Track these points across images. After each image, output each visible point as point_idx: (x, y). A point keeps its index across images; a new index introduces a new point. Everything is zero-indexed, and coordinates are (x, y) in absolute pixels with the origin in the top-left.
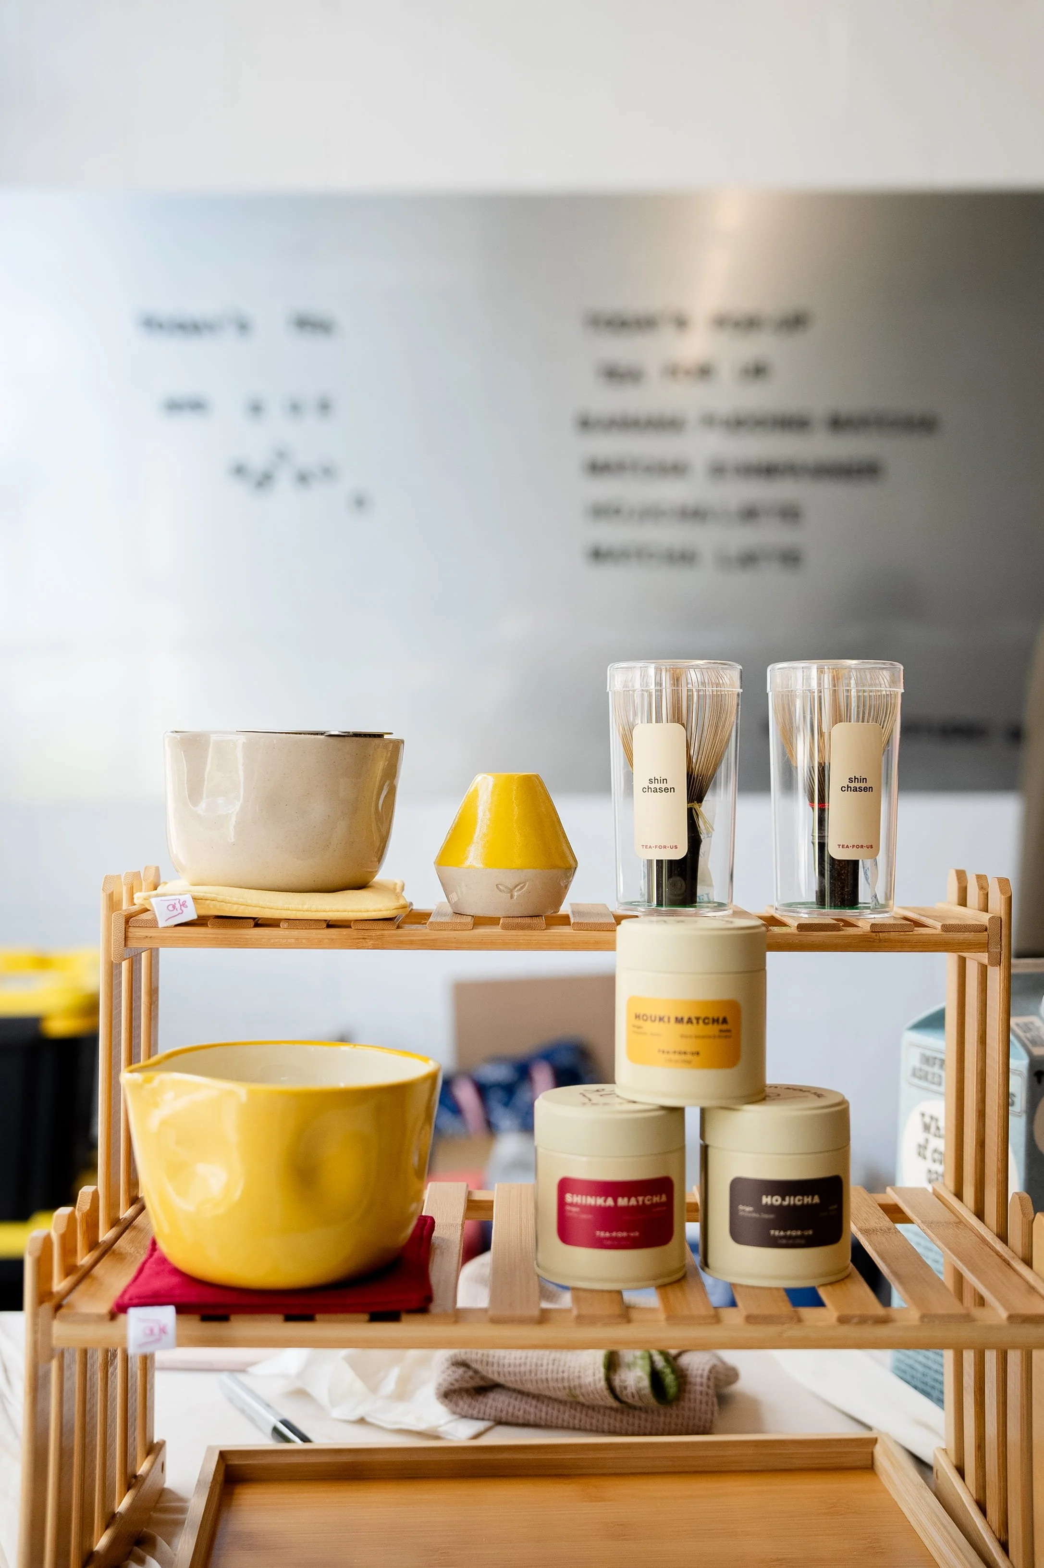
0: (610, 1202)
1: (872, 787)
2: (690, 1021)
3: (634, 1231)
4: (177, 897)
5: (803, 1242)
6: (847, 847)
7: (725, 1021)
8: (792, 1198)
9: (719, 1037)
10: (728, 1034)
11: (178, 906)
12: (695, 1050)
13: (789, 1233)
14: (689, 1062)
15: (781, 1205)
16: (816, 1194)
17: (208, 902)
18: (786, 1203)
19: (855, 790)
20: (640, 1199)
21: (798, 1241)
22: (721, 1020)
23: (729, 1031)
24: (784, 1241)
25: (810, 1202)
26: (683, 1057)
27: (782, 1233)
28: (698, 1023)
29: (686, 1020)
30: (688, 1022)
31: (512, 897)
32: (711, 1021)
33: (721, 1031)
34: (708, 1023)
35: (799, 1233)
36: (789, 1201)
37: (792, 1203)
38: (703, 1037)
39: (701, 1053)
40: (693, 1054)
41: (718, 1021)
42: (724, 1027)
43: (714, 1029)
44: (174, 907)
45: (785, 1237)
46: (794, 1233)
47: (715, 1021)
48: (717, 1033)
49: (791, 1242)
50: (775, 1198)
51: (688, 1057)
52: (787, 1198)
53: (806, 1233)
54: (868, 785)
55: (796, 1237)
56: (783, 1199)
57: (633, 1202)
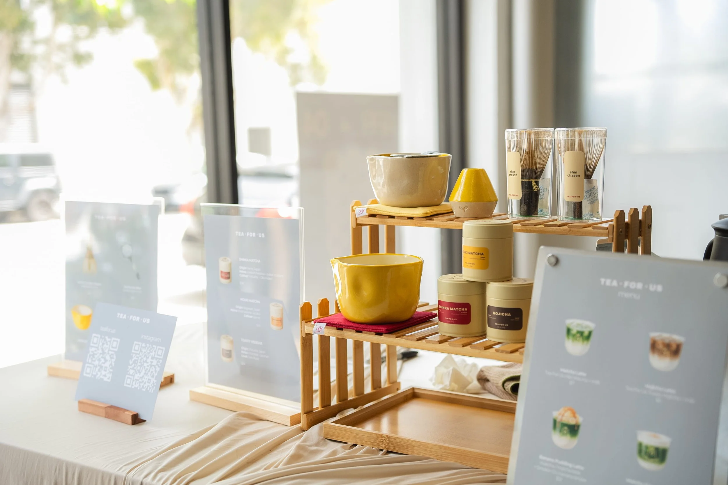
0: (448, 309)
1: (579, 175)
2: (472, 254)
3: (455, 318)
4: (362, 208)
5: (505, 328)
6: (570, 197)
7: (482, 254)
8: (501, 313)
9: (480, 259)
10: (484, 258)
11: (362, 211)
12: (473, 263)
13: (500, 324)
14: (472, 266)
15: (498, 315)
16: (509, 313)
17: (372, 210)
18: (499, 315)
19: (572, 176)
20: (457, 309)
21: (503, 327)
22: (481, 254)
23: (484, 257)
24: (499, 327)
25: (507, 315)
26: (470, 265)
27: (498, 324)
28: (474, 254)
29: (471, 253)
30: (471, 254)
31: (464, 211)
32: (478, 254)
33: (481, 257)
34: (477, 255)
35: (503, 325)
36: (500, 314)
37: (501, 315)
38: (475, 259)
39: (475, 264)
40: (473, 264)
41: (480, 254)
42: (482, 256)
43: (479, 256)
44: (361, 211)
45: (499, 326)
46: (502, 325)
47: (479, 254)
48: (480, 258)
49: (501, 327)
50: (496, 313)
51: (472, 265)
52: (500, 313)
53: (506, 325)
54: (577, 174)
55: (502, 326)
56: (498, 313)
57: (455, 309)
